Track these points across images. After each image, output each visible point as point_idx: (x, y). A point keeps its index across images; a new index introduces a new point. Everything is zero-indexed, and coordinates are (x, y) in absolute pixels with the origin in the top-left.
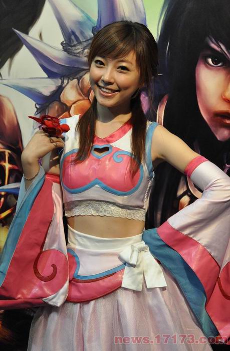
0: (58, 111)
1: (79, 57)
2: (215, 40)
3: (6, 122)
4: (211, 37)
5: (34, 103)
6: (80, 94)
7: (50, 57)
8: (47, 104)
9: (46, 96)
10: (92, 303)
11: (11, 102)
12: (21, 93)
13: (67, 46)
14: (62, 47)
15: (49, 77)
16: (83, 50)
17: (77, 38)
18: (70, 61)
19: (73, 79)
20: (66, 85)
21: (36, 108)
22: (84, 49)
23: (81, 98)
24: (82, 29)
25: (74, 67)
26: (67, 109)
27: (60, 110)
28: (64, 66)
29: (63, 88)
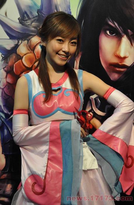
0: (15, 59)
1: (29, 27)
2: (112, 20)
4: (109, 18)
5: (1, 54)
6: (28, 50)
7: (11, 27)
8: (9, 55)
9: (8, 50)
13: (22, 20)
14: (19, 21)
15: (10, 39)
17: (28, 16)
18: (23, 30)
19: (25, 40)
20: (20, 44)
21: (2, 57)
22: (32, 22)
23: (29, 52)
24: (31, 11)
25: (25, 33)
26: (21, 58)
27: (16, 59)
28: (20, 32)
29: (19, 46)
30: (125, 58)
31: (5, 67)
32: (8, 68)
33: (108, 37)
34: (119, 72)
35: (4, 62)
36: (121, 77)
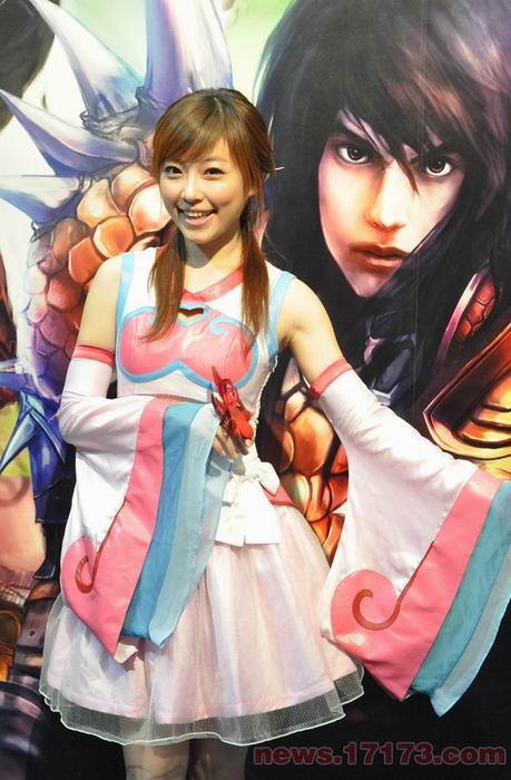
0: (71, 234)
1: (112, 140)
2: (355, 116)
5: (31, 220)
6: (112, 207)
7: (60, 140)
8: (53, 223)
9: (52, 209)
12: (6, 202)
13: (91, 121)
14: (82, 122)
15: (57, 175)
16: (120, 129)
17: (109, 106)
18: (95, 147)
19: (101, 179)
20: (87, 191)
21: (34, 229)
22: (121, 126)
23: (114, 213)
24: (119, 92)
25: (101, 158)
26: (90, 232)
27: (75, 234)
28: (85, 156)
29: (83, 195)
30: (395, 228)
31: (43, 260)
32: (51, 262)
33: (344, 167)
34: (379, 271)
35: (40, 245)
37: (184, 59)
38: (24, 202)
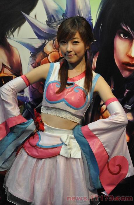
0: (42, 56)
1: (55, 29)
2: (125, 24)
3: (14, 61)
5: (30, 52)
6: (54, 49)
7: (39, 28)
8: (37, 53)
9: (36, 48)
10: (43, 160)
11: (18, 50)
12: (23, 46)
13: (49, 23)
14: (46, 23)
15: (38, 38)
16: (57, 25)
17: (54, 19)
18: (50, 31)
19: (51, 40)
20: (47, 43)
21: (31, 54)
23: (54, 50)
24: (57, 15)
25: (51, 34)
26: (47, 56)
28: (47, 33)
29: (46, 45)
31: (33, 63)
32: (36, 64)
33: (121, 39)
34: (130, 70)
35: (33, 59)
36: (131, 74)
37: (77, 6)
38: (28, 46)
